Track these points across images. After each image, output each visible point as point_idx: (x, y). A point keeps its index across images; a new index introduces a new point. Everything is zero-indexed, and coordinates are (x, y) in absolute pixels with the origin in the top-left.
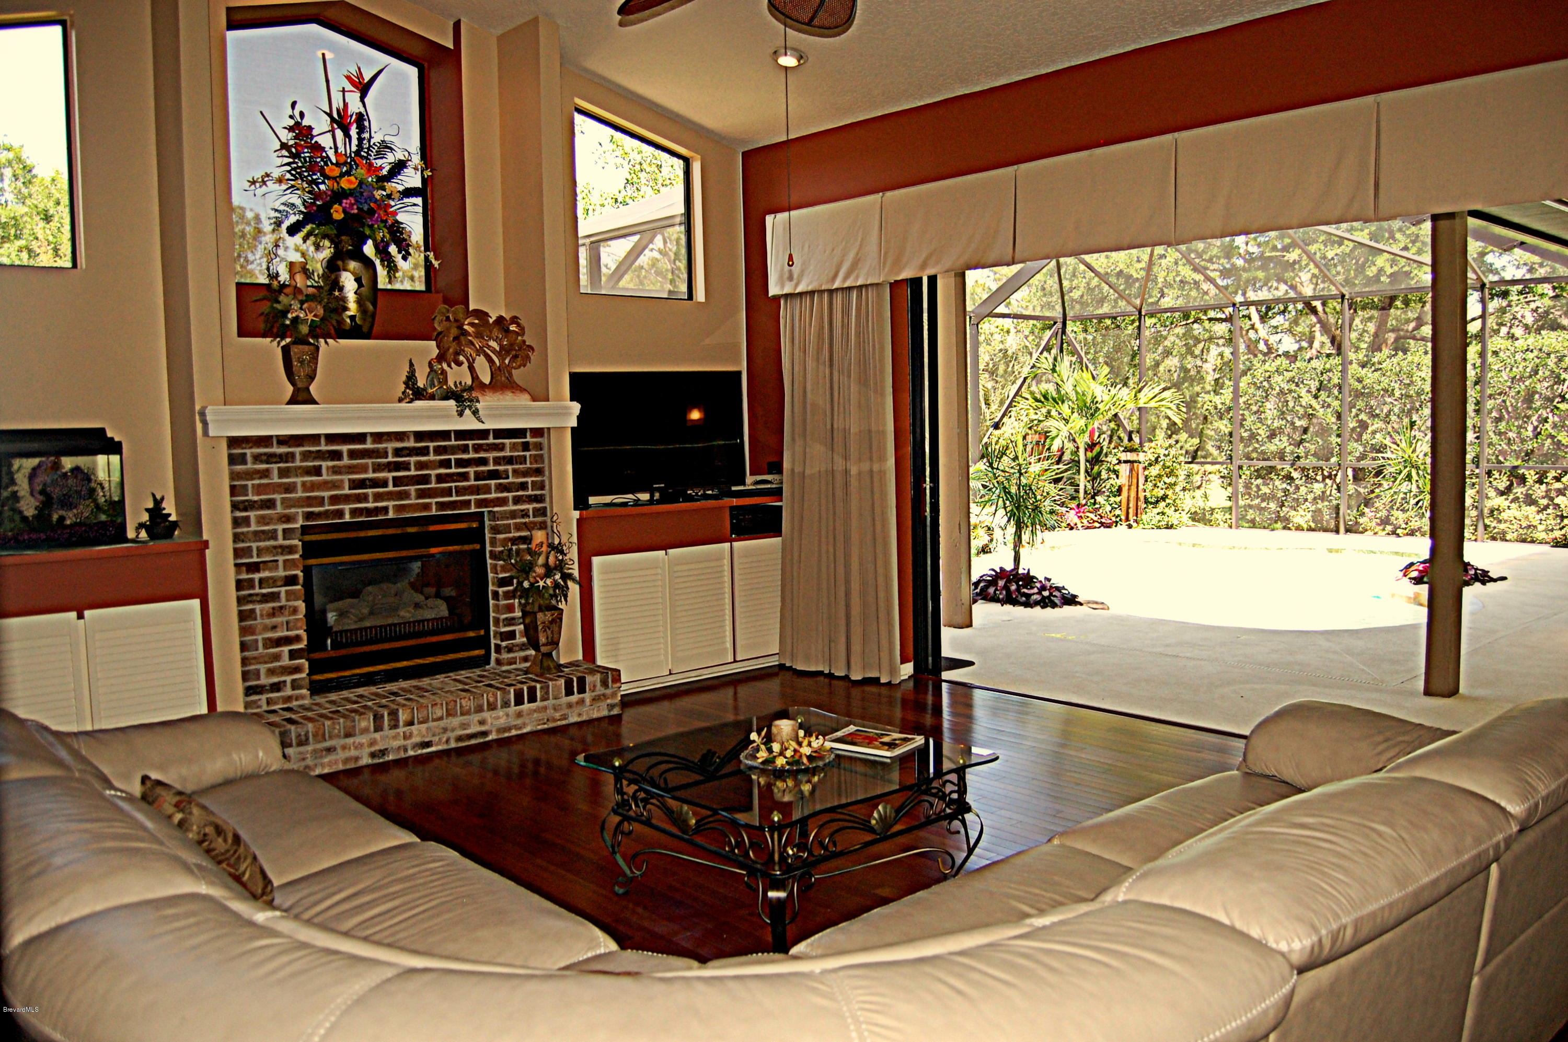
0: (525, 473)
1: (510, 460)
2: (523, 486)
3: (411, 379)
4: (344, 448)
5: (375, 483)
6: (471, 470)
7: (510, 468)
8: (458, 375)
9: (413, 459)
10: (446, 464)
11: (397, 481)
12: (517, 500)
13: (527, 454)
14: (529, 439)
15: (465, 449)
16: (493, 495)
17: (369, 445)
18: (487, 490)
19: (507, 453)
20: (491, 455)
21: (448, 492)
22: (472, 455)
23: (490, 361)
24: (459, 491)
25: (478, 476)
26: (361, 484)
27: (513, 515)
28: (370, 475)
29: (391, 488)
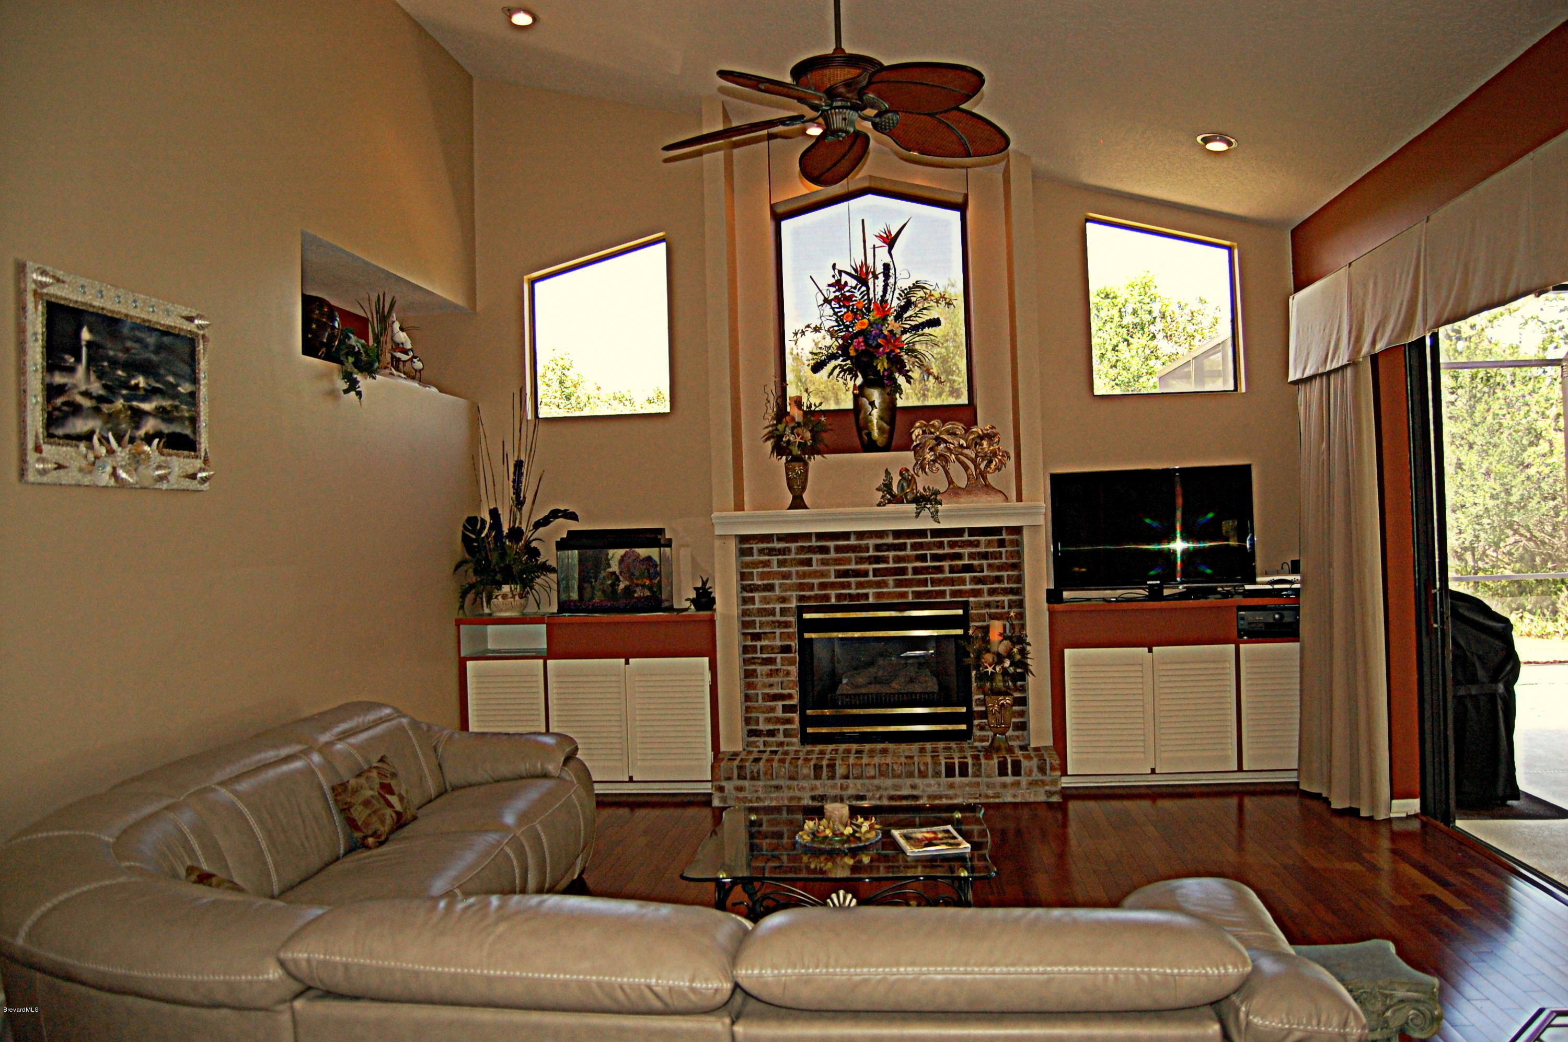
0: (1001, 568)
1: (985, 556)
2: (998, 579)
3: (887, 487)
4: (831, 544)
5: (857, 574)
6: (946, 564)
7: (984, 562)
8: (922, 483)
9: (891, 554)
10: (923, 558)
11: (876, 572)
12: (992, 592)
13: (1003, 550)
14: (1004, 536)
15: (940, 545)
16: (968, 587)
17: (853, 542)
18: (962, 581)
19: (982, 549)
20: (966, 551)
21: (924, 583)
22: (947, 550)
23: (966, 468)
24: (934, 582)
25: (952, 570)
26: (846, 573)
27: (988, 605)
28: (853, 566)
29: (871, 577)
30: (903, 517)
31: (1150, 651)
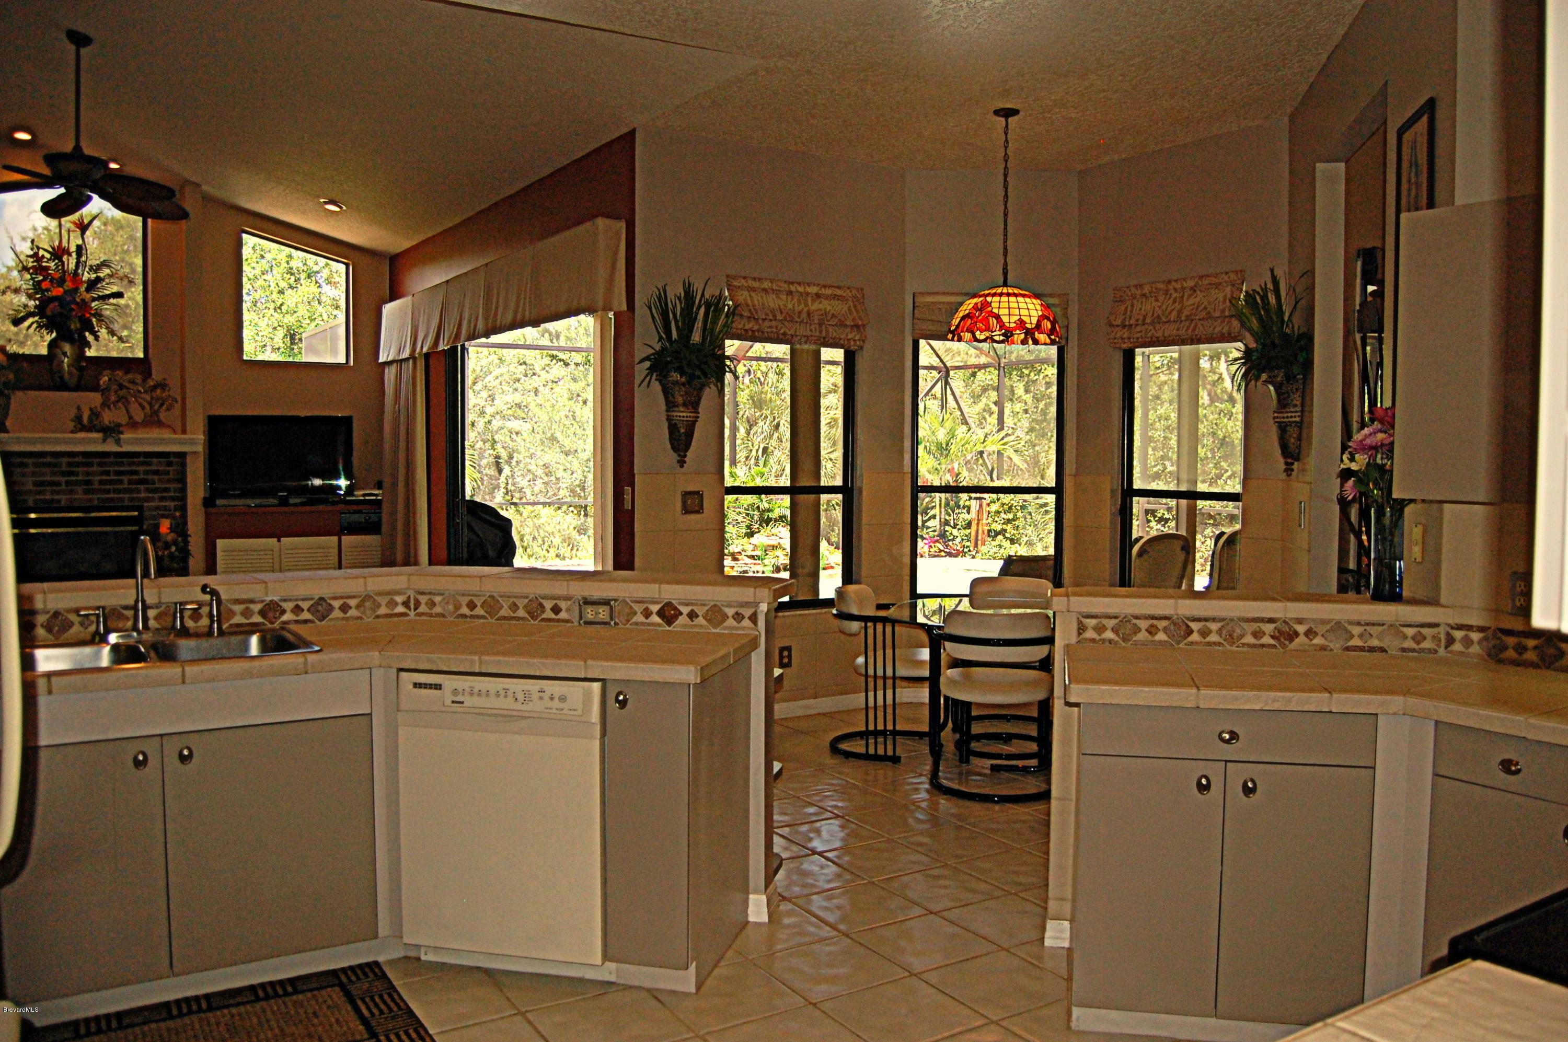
0: (169, 481)
1: (157, 473)
2: (167, 490)
3: (78, 419)
4: (30, 461)
5: (53, 484)
6: (125, 478)
7: (156, 477)
8: (108, 417)
9: (81, 469)
10: (107, 473)
11: (67, 483)
12: (162, 499)
13: (171, 468)
14: (172, 459)
15: (122, 464)
16: (143, 495)
17: (48, 459)
18: (139, 491)
19: (154, 468)
20: (141, 469)
21: (108, 492)
22: (128, 468)
23: (143, 408)
24: (115, 491)
25: (130, 482)
26: (42, 483)
27: (157, 508)
28: (48, 478)
29: (63, 487)
30: (94, 441)
31: (279, 541)
